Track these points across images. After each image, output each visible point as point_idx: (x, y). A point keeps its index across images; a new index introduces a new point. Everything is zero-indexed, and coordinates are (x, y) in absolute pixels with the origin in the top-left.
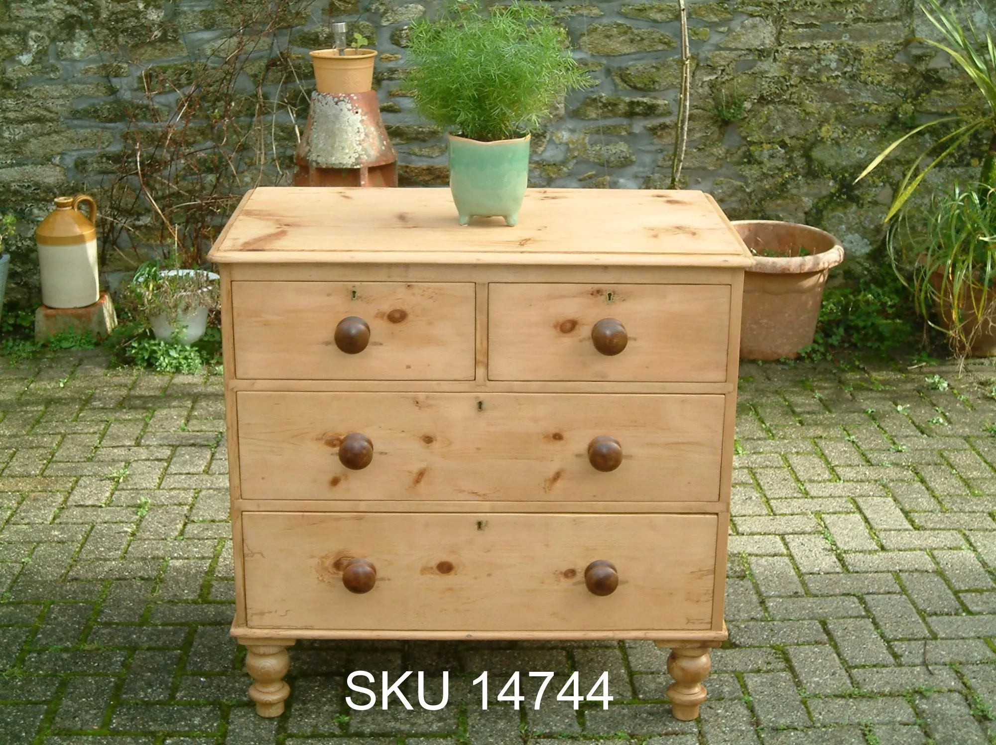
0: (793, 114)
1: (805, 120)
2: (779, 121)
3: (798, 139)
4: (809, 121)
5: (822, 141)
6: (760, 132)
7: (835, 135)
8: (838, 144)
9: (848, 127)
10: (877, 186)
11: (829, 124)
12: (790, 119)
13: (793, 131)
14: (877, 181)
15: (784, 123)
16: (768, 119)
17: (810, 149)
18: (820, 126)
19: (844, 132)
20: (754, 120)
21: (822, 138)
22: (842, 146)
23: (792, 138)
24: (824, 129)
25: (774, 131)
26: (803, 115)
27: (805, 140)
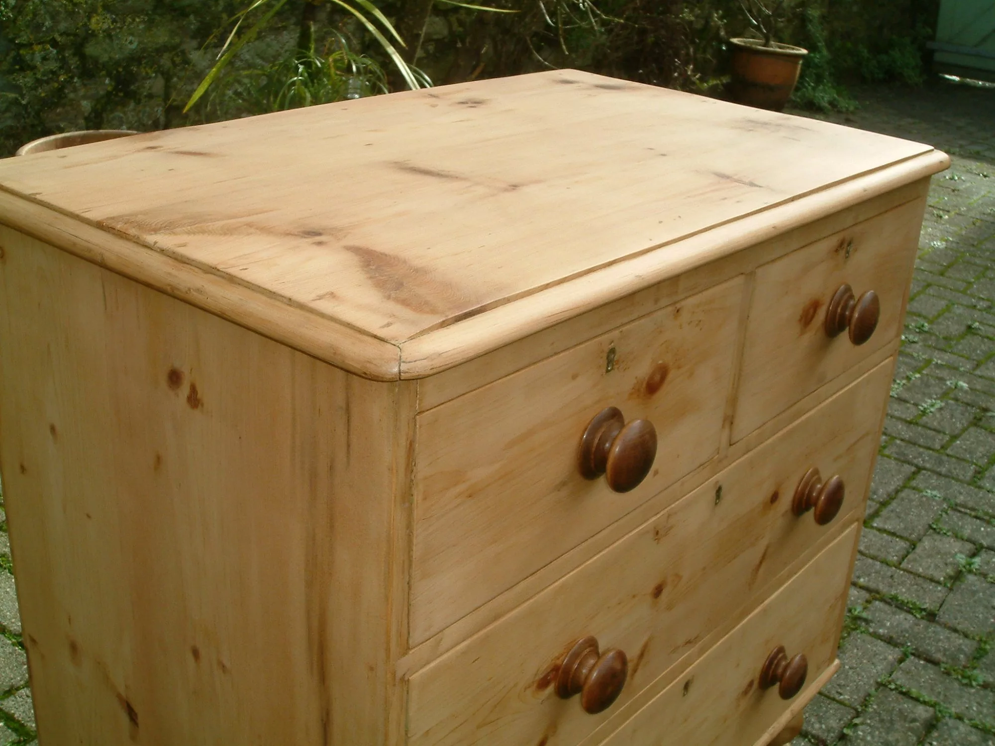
0: (61, 6)
1: (74, 12)
2: (47, 17)
3: (68, 35)
4: (78, 12)
5: (94, 35)
6: (28, 31)
7: (105, 26)
8: (110, 36)
9: (117, 15)
10: (150, 78)
11: (98, 15)
12: (58, 13)
13: (63, 26)
14: (149, 71)
15: (53, 18)
16: (35, 15)
17: (82, 45)
18: (89, 18)
19: (114, 21)
20: (20, 18)
21: (93, 31)
22: (114, 38)
23: (61, 35)
24: (93, 20)
25: (44, 29)
26: (70, 8)
27: (76, 35)
